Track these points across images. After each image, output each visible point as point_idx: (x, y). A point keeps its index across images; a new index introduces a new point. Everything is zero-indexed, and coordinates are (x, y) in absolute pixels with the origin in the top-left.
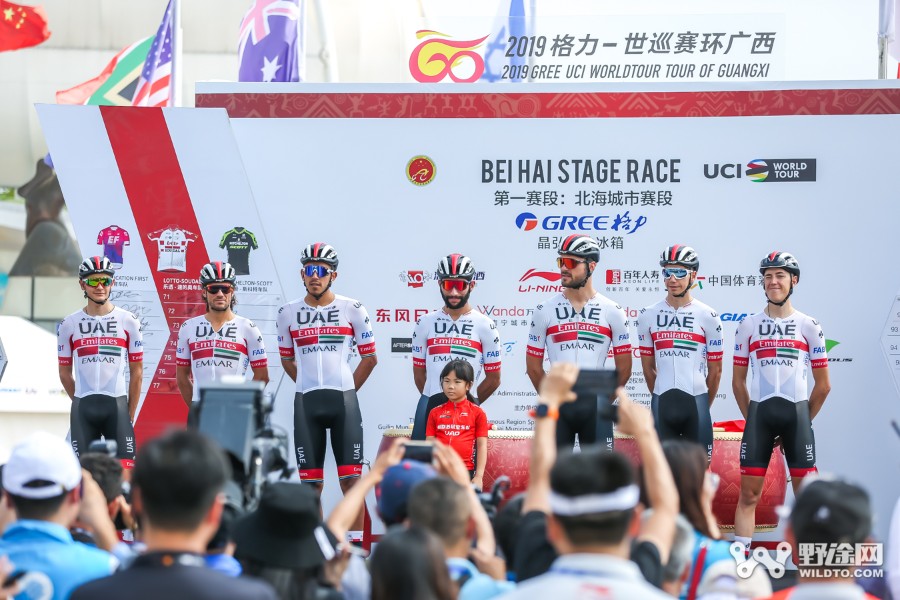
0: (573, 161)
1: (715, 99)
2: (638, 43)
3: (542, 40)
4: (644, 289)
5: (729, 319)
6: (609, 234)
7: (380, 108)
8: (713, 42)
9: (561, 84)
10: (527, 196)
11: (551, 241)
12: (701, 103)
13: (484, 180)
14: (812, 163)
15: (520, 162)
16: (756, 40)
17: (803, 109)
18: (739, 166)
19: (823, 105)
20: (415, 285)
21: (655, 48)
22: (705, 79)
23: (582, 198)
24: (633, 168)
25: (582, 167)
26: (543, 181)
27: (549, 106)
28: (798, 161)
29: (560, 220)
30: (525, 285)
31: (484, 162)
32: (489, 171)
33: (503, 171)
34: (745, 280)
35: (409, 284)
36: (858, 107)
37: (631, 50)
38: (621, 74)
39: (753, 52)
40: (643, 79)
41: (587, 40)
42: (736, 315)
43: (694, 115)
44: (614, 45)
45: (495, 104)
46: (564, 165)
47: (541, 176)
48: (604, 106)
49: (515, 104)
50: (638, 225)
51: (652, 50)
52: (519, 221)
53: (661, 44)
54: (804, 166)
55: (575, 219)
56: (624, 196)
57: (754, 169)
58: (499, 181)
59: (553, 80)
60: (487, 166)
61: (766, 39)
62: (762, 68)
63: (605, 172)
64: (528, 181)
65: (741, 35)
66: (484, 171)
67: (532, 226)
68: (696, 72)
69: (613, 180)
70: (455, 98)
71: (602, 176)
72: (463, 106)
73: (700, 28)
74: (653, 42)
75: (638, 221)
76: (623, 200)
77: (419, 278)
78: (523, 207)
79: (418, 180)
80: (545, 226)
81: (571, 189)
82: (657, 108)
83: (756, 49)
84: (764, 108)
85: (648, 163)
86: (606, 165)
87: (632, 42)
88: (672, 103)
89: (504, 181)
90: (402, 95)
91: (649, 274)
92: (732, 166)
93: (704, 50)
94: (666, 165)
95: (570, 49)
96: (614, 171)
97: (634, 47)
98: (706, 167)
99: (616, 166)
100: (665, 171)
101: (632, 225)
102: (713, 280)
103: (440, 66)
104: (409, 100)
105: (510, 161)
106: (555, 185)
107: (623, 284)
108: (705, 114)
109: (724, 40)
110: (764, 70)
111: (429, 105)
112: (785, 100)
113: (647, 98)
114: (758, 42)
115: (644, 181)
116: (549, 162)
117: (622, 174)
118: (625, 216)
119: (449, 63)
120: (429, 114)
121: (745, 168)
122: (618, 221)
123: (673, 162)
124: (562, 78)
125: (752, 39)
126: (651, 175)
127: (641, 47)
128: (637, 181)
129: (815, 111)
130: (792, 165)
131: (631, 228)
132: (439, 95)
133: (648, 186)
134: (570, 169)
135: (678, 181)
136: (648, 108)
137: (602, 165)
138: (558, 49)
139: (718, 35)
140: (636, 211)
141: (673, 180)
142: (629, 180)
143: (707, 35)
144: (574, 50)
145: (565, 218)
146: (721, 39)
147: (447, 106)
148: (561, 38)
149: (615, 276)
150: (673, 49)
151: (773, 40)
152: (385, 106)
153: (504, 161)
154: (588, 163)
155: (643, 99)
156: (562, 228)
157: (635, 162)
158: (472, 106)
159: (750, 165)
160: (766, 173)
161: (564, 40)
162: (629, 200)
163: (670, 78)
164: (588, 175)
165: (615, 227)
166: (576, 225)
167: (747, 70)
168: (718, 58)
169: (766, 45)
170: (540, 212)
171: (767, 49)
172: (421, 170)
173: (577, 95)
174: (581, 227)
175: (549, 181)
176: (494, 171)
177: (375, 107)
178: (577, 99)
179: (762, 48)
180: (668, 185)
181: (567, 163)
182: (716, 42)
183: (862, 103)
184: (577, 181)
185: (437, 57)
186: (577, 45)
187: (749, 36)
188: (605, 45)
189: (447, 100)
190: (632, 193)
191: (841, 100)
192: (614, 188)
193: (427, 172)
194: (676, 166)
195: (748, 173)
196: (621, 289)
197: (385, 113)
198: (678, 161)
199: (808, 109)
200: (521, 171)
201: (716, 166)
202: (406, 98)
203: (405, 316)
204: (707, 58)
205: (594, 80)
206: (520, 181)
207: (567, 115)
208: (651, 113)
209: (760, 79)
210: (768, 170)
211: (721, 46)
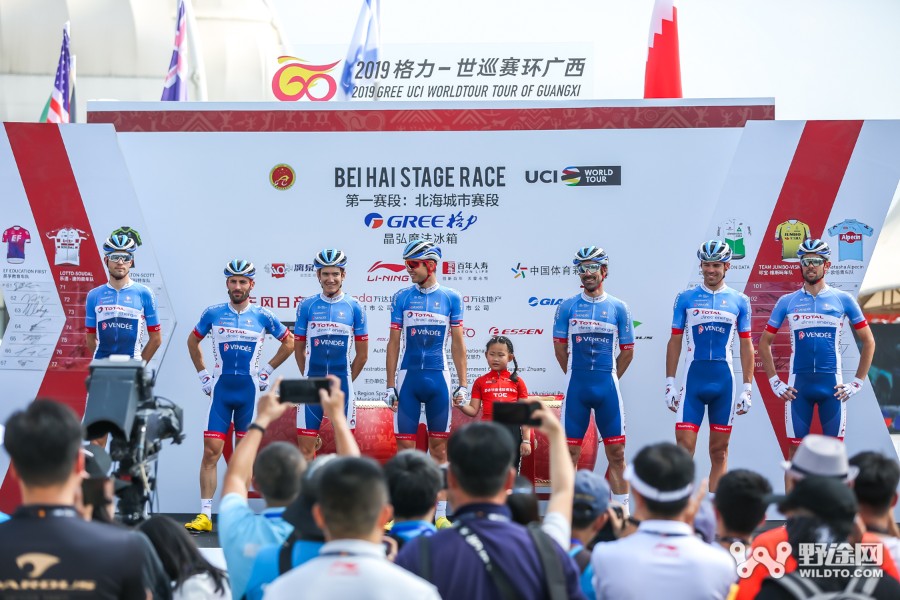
0: (414, 169)
1: (534, 115)
2: (469, 67)
3: (386, 65)
4: (475, 278)
5: (548, 303)
6: (445, 231)
7: (247, 123)
8: (532, 67)
9: (403, 102)
10: (374, 199)
11: (395, 237)
12: (522, 119)
13: (337, 185)
14: (617, 170)
15: (368, 169)
16: (569, 64)
17: (609, 123)
18: (555, 173)
19: (626, 120)
20: (278, 276)
21: (483, 71)
22: (526, 98)
23: (421, 200)
24: (465, 174)
25: (421, 173)
26: (387, 185)
27: (392, 121)
28: (606, 168)
29: (402, 220)
30: (373, 275)
31: (337, 170)
32: (341, 177)
33: (353, 177)
34: (561, 270)
35: (273, 275)
36: (656, 121)
37: (462, 73)
38: (454, 93)
39: (566, 75)
40: (473, 98)
41: (425, 64)
42: (553, 300)
43: (517, 129)
44: (449, 69)
45: (346, 120)
46: (405, 171)
47: (386, 181)
48: (440, 121)
49: (363, 119)
50: (470, 223)
51: (481, 73)
52: (368, 220)
53: (488, 68)
54: (611, 172)
55: (416, 218)
56: (457, 198)
57: (568, 175)
58: (349, 185)
59: (396, 99)
60: (340, 173)
61: (577, 64)
62: (574, 89)
63: (441, 177)
64: (375, 185)
65: (557, 60)
66: (337, 177)
67: (378, 224)
68: (519, 92)
69: (448, 185)
70: (312, 114)
71: (438, 182)
72: (318, 121)
73: (521, 55)
74: (481, 66)
75: (470, 220)
76: (457, 202)
77: (281, 270)
78: (370, 208)
79: (280, 185)
80: (389, 224)
81: (412, 192)
82: (485, 122)
83: (569, 73)
84: (576, 123)
85: (478, 170)
86: (442, 172)
87: (463, 66)
88: (498, 118)
89: (354, 186)
90: (266, 112)
91: (480, 266)
92: (550, 172)
93: (525, 73)
94: (493, 172)
95: (410, 72)
96: (449, 177)
97: (465, 70)
98: (527, 173)
99: (451, 172)
100: (492, 176)
101: (465, 223)
102: (535, 270)
103: (297, 87)
104: (272, 116)
105: (359, 169)
106: (398, 189)
107: (457, 275)
108: (526, 128)
109: (542, 65)
110: (576, 91)
111: (290, 121)
112: (594, 116)
113: (477, 114)
114: (571, 67)
115: (474, 185)
116: (393, 169)
117: (456, 179)
118: (458, 215)
119: (306, 85)
120: (290, 128)
121: (560, 174)
122: (452, 220)
123: (499, 169)
124: (404, 97)
125: (565, 65)
126: (480, 181)
127: (471, 71)
128: (468, 185)
129: (620, 125)
130: (601, 172)
131: (464, 226)
132: (298, 112)
133: (478, 190)
134: (411, 175)
135: (504, 185)
136: (477, 123)
137: (438, 171)
138: (400, 72)
139: (537, 60)
140: (468, 211)
141: (499, 185)
142: (462, 185)
143: (528, 61)
144: (414, 73)
145: (407, 218)
146: (539, 64)
147: (305, 121)
148: (403, 62)
149: (450, 269)
150: (498, 72)
151: (583, 65)
152: (251, 121)
153: (354, 169)
154: (427, 170)
155: (474, 115)
156: (405, 226)
157: (467, 169)
158: (326, 121)
159: (565, 171)
160: (579, 179)
161: (405, 64)
162: (462, 201)
163: (496, 98)
164: (427, 180)
165: (450, 225)
166: (416, 223)
167: (561, 91)
168: (537, 80)
169: (577, 69)
170: (386, 212)
171: (579, 72)
172: (282, 176)
173: (416, 112)
174: (421, 225)
175: (393, 185)
176: (346, 177)
177: (242, 123)
178: (416, 115)
179: (574, 71)
180: (495, 189)
181: (408, 170)
182: (535, 67)
183: (658, 119)
184: (417, 185)
185: (296, 79)
186: (417, 69)
187: (563, 61)
188: (441, 69)
189: (305, 116)
190: (464, 196)
191: (641, 116)
192: (449, 191)
193: (287, 178)
194: (502, 172)
195: (563, 178)
196: (455, 279)
197: (251, 128)
198: (504, 168)
199: (614, 123)
200: (369, 177)
201: (536, 173)
202: (269, 115)
203: (269, 303)
204: (528, 80)
205: (431, 99)
206: (368, 185)
207: (408, 129)
208: (480, 127)
209: (573, 98)
210: (580, 176)
211: (539, 70)
